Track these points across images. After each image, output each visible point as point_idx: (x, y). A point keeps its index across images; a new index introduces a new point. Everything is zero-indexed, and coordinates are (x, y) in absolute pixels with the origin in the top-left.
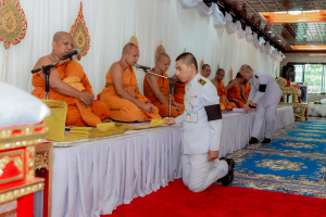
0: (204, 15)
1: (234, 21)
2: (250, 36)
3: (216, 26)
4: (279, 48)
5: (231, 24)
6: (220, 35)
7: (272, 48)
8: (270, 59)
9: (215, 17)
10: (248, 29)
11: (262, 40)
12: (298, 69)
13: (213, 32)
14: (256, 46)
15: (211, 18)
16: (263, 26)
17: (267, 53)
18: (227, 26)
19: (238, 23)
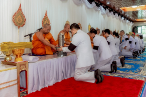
0: (96, 11)
2: (118, 17)
3: (102, 14)
4: (131, 20)
5: (109, 13)
6: (104, 17)
7: (128, 21)
8: (127, 25)
9: (102, 11)
10: (117, 14)
11: (123, 18)
14: (120, 21)
16: (123, 13)
17: (126, 23)
18: (107, 14)
19: (112, 12)
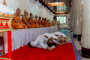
0: (35, 3)
1: (42, 5)
2: (46, 9)
3: (38, 6)
4: (53, 12)
5: (42, 6)
6: (39, 8)
7: (51, 13)
8: (51, 15)
9: (38, 4)
10: (46, 7)
11: (49, 10)
12: (58, 18)
13: (38, 8)
14: (48, 12)
15: (37, 4)
16: (49, 7)
17: (50, 14)
19: (43, 6)
